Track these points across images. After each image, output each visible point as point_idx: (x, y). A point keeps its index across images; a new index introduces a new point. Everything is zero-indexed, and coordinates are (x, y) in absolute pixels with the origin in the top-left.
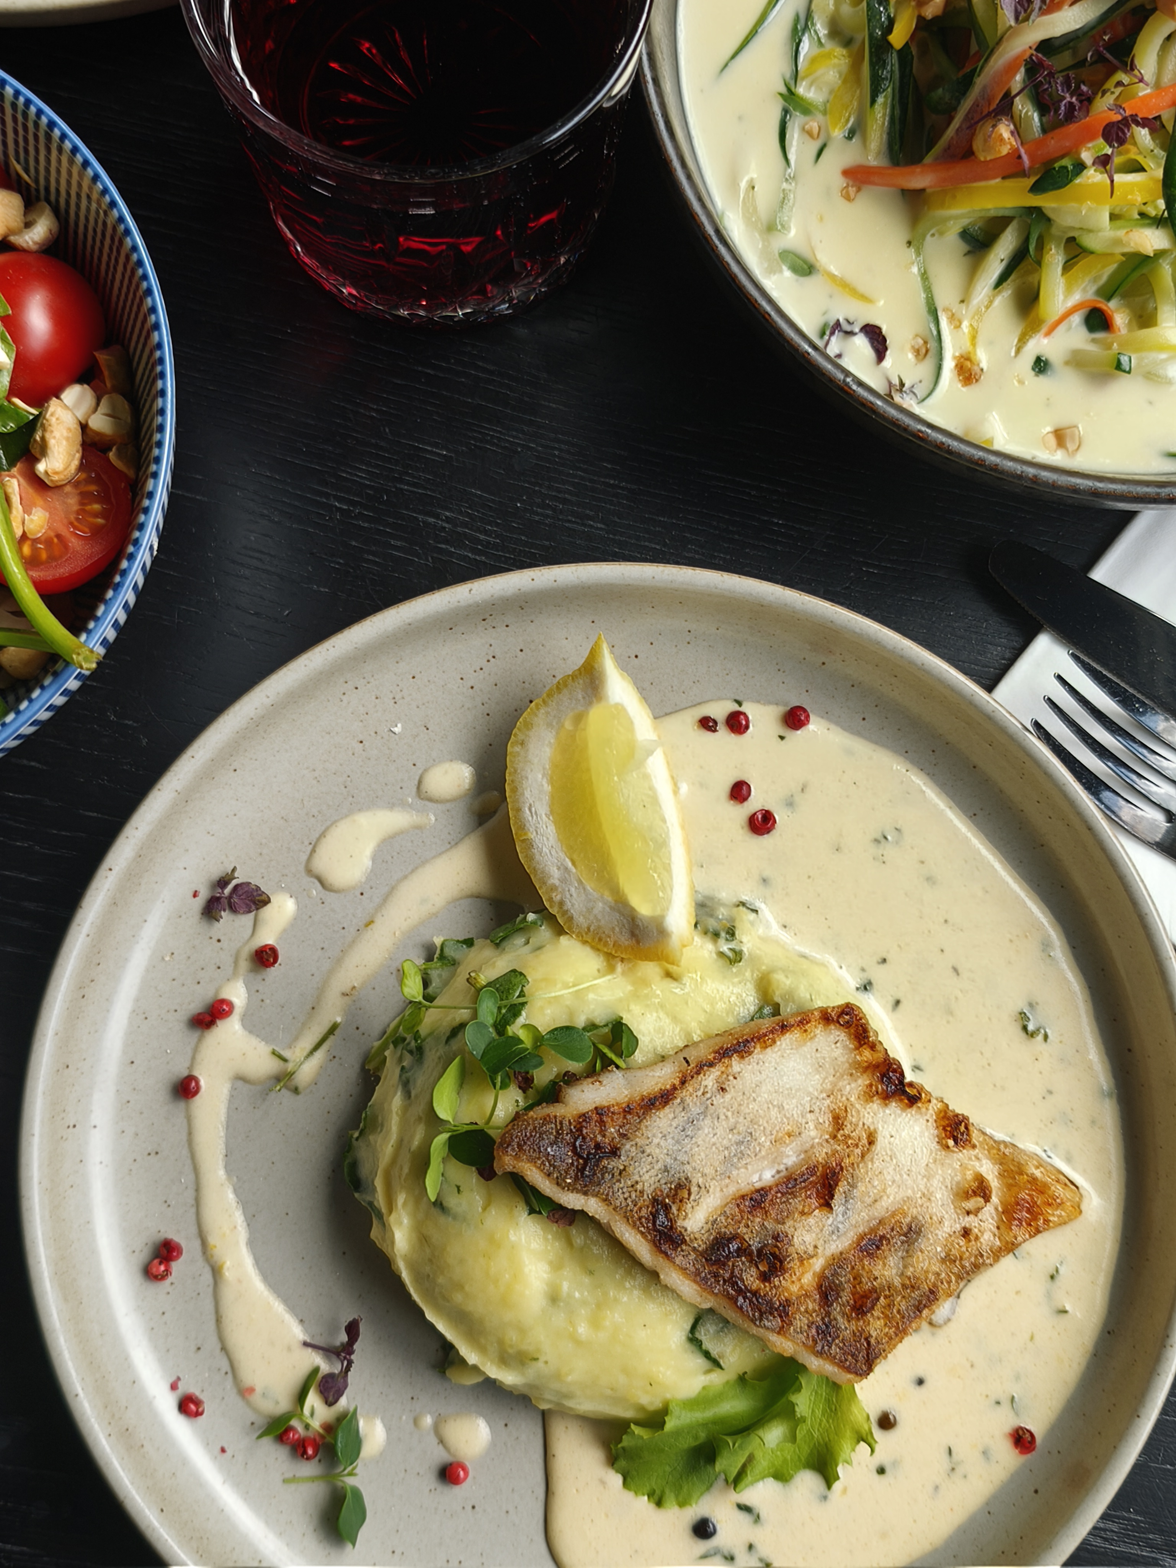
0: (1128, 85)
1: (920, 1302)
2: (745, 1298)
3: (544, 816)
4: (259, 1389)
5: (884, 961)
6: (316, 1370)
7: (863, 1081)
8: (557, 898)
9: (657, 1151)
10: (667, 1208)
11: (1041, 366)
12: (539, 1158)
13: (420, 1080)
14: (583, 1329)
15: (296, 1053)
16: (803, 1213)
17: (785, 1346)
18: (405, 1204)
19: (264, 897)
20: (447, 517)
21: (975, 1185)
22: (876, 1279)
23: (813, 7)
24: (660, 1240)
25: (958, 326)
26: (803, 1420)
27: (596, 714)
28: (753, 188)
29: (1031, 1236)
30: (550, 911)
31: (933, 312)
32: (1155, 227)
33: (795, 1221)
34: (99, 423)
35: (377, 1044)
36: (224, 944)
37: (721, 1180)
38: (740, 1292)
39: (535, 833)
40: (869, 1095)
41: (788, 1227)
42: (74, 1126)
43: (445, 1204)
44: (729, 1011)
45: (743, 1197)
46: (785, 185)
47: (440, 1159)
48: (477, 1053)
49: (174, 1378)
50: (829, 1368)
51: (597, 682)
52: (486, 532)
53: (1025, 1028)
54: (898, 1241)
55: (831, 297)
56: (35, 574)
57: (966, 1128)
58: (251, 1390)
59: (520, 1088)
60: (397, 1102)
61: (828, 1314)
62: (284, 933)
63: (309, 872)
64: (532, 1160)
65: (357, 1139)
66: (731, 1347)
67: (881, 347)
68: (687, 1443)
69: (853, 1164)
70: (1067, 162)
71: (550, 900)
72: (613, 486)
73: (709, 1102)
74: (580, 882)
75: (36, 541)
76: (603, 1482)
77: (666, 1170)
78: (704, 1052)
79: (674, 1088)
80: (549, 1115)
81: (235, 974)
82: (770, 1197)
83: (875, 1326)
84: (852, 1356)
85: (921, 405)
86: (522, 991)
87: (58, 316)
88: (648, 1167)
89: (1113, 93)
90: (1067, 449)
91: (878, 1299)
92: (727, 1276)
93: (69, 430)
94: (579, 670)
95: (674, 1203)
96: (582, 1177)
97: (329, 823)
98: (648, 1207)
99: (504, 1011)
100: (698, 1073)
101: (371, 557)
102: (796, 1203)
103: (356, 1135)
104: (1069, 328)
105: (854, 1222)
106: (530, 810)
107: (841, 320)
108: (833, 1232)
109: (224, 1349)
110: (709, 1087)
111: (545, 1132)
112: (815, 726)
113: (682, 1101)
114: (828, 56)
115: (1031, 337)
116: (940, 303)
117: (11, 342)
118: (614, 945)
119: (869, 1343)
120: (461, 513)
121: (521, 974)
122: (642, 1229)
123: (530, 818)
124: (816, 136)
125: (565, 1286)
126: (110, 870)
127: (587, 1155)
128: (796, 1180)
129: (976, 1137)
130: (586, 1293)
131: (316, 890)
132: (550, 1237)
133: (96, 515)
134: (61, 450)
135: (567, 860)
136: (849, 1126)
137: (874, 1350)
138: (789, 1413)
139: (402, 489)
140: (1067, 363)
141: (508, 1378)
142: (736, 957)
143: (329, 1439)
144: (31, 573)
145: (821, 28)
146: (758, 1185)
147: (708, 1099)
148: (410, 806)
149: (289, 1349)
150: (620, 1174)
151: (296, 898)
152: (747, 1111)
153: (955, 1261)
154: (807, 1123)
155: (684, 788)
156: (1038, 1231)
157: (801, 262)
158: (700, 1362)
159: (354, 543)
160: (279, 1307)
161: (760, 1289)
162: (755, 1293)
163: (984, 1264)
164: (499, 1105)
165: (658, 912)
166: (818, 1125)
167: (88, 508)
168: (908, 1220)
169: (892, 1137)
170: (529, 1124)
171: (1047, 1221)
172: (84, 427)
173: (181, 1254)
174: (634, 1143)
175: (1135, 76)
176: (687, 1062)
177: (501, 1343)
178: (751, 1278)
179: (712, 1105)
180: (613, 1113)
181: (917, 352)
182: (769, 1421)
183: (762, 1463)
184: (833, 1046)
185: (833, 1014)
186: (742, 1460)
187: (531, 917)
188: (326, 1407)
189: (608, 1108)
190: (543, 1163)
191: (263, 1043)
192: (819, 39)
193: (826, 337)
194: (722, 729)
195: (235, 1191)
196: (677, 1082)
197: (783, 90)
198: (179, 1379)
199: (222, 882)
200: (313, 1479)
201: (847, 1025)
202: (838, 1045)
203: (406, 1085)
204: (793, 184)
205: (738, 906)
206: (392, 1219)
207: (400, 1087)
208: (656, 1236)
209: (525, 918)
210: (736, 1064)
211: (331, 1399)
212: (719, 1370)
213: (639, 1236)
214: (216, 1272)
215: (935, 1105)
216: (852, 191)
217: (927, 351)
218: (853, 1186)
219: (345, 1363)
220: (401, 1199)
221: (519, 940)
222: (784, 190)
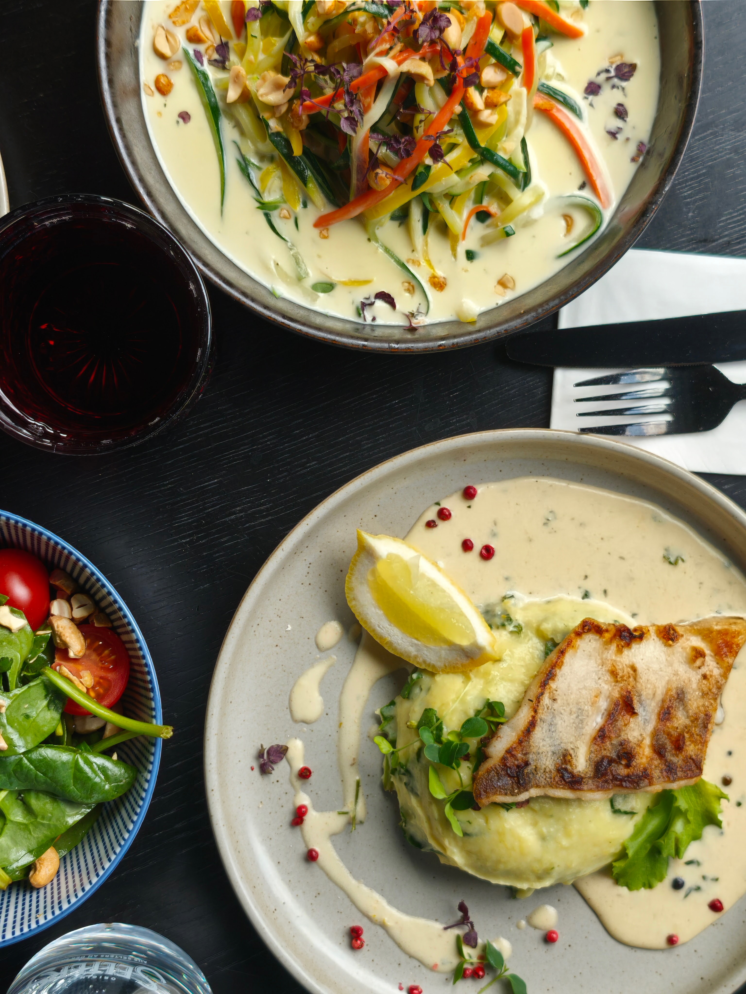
0: (425, 120)
1: (704, 723)
2: (625, 781)
3: (388, 626)
4: (439, 963)
5: (586, 577)
6: (458, 938)
7: (613, 647)
8: (420, 660)
9: (545, 748)
10: (566, 769)
11: (470, 255)
12: (497, 791)
13: (419, 786)
14: (565, 842)
15: (349, 806)
16: (626, 725)
17: (657, 788)
18: (450, 844)
19: (284, 748)
20: (239, 510)
21: (694, 653)
22: (677, 728)
23: (243, 153)
24: (572, 786)
25: (419, 265)
26: (687, 811)
27: (380, 567)
28: (278, 264)
29: (735, 657)
30: (422, 668)
31: (403, 266)
32: (481, 166)
33: (625, 730)
34: (78, 613)
35: (383, 777)
36: (281, 781)
37: (580, 738)
38: (621, 780)
39: (389, 637)
40: (620, 651)
41: (623, 736)
42: (275, 910)
43: (468, 832)
44: (533, 658)
45: (595, 739)
46: (292, 252)
47: (453, 815)
48: (437, 760)
49: (398, 985)
50: (682, 783)
51: (370, 552)
52: (262, 505)
53: (670, 563)
54: (676, 704)
55: (350, 292)
56: (106, 702)
57: (674, 630)
58: (436, 966)
59: (465, 760)
60: (414, 802)
61: (666, 761)
62: (306, 757)
63: (296, 721)
64: (495, 794)
65: (405, 826)
66: (634, 801)
67: (390, 300)
68: (644, 853)
69: (633, 686)
70: (421, 169)
71: (418, 663)
72: (306, 440)
73: (552, 710)
74: (426, 647)
75: (93, 688)
76: (619, 895)
77: (554, 753)
78: (534, 691)
79: (533, 717)
80: (488, 769)
81: (296, 791)
82: (606, 730)
83: (691, 749)
84: (689, 770)
85: (428, 316)
86: (436, 717)
87: (27, 582)
88: (546, 758)
89: (421, 126)
90: (509, 288)
91: (684, 737)
92: (611, 777)
93: (70, 628)
94: (358, 550)
95: (567, 764)
96: (521, 785)
97: (289, 693)
98: (557, 775)
99: (435, 732)
100: (539, 702)
101: (217, 555)
102: (620, 723)
103: (404, 824)
104: (472, 229)
105: (651, 711)
106: (379, 627)
107: (363, 301)
108: (644, 722)
109: (411, 956)
110: (548, 704)
111: (492, 778)
112: (480, 490)
113: (541, 719)
114: (267, 174)
115: (457, 245)
116: (403, 259)
117: (18, 611)
118: (462, 666)
119: (693, 759)
120: (244, 504)
121: (430, 709)
122: (561, 786)
123: (382, 631)
124: (289, 217)
125: (544, 830)
126: (213, 790)
127: (517, 774)
128: (613, 713)
129: (680, 630)
130: (555, 826)
131: (305, 728)
132: (523, 814)
133: (109, 656)
134: (74, 640)
135: (413, 640)
136: (620, 671)
137: (697, 760)
138: (680, 813)
139: (208, 512)
140: (482, 246)
141: (547, 883)
142: (518, 630)
143: (485, 962)
144: (103, 703)
145: (254, 160)
146: (598, 727)
147: (551, 709)
148: (320, 658)
149: (440, 936)
150: (536, 771)
151: (299, 737)
152: (571, 701)
153: (708, 693)
154: (600, 685)
155: (441, 564)
156: (737, 653)
157: (325, 285)
158: (625, 818)
159: (204, 554)
160: (422, 922)
161: (629, 772)
162: (628, 776)
163: (721, 685)
164: (462, 774)
165: (472, 641)
166: (606, 682)
167: (103, 655)
168: (674, 691)
169: (642, 660)
170: (482, 779)
171: (738, 645)
172: (72, 620)
173: (362, 930)
174: (532, 753)
175: (426, 113)
176: (531, 701)
177: (533, 872)
178: (622, 771)
179: (554, 710)
180: (515, 748)
181: (408, 290)
182: (673, 820)
183: (684, 838)
184: (590, 643)
185: (580, 630)
186: (673, 845)
187: (415, 676)
188: (474, 949)
189: (511, 747)
190: (500, 792)
191: (331, 812)
192: (256, 166)
193: (362, 315)
194: (439, 522)
195: (366, 885)
196: (533, 714)
197: (257, 205)
198: (400, 984)
199: (260, 755)
200: (490, 984)
201: (589, 630)
202: (591, 641)
203: (412, 791)
204: (295, 248)
205: (503, 601)
206: (449, 853)
207: (410, 793)
208: (569, 785)
209: (412, 678)
210: (553, 685)
211: (473, 944)
212: (636, 815)
213: (562, 790)
214: (383, 926)
215: (652, 630)
216: (325, 232)
217: (413, 287)
218: (640, 696)
219: (469, 925)
220: (446, 842)
221: (417, 690)
222: (293, 255)
